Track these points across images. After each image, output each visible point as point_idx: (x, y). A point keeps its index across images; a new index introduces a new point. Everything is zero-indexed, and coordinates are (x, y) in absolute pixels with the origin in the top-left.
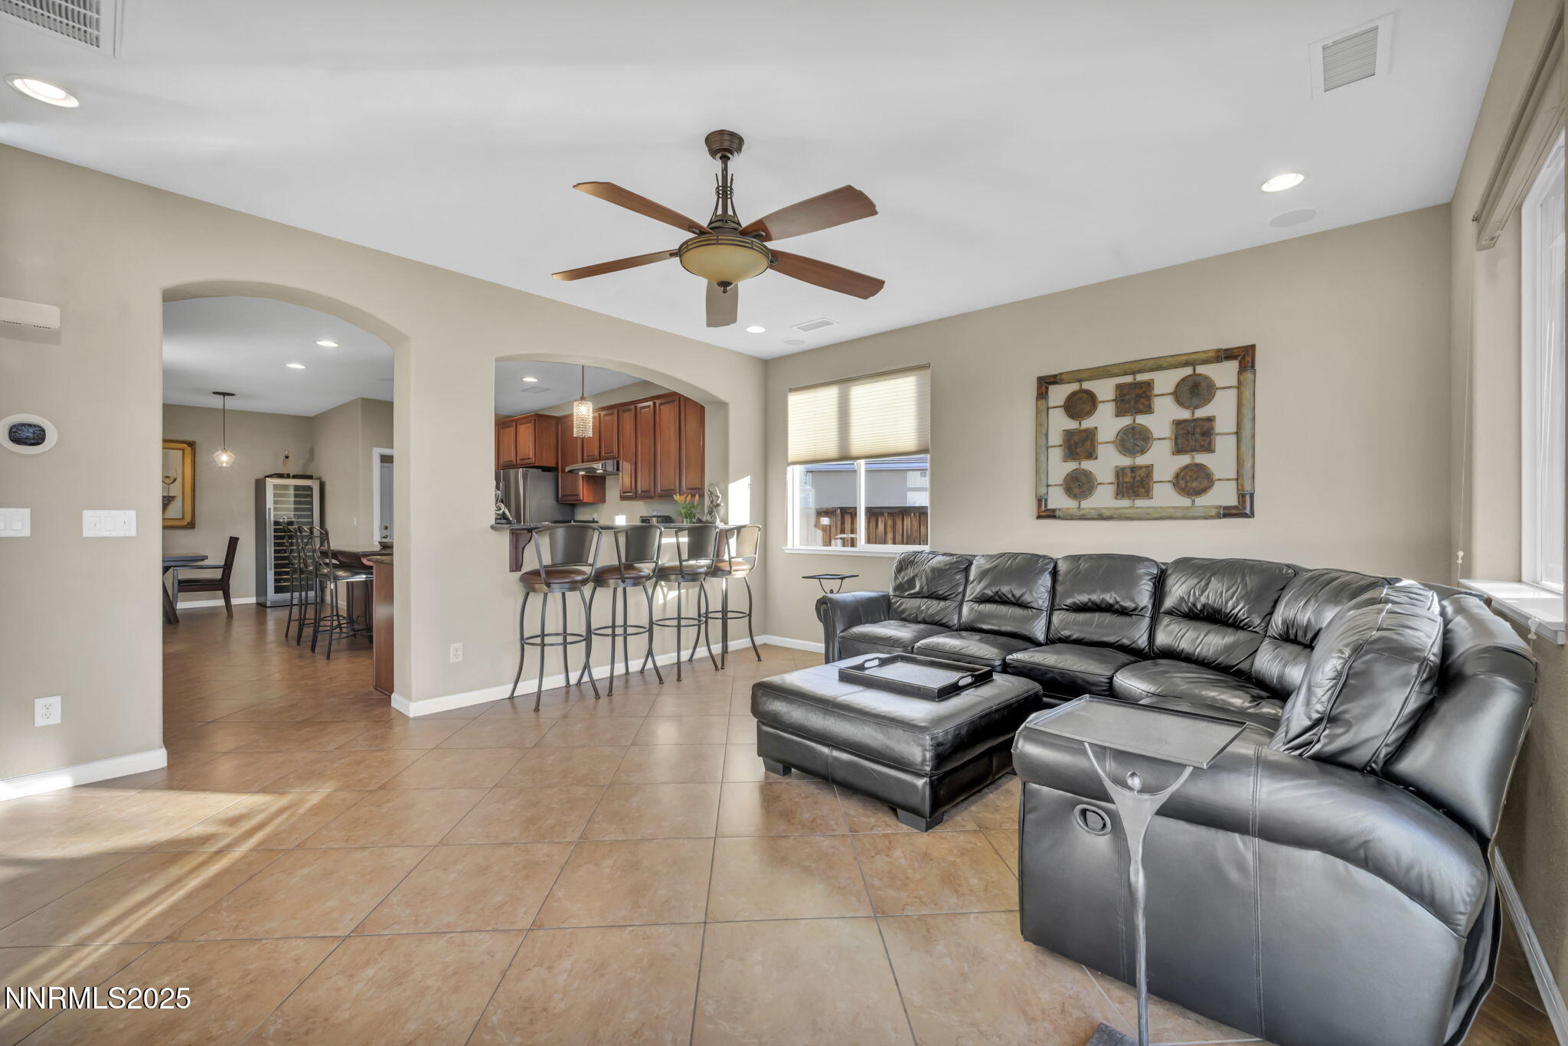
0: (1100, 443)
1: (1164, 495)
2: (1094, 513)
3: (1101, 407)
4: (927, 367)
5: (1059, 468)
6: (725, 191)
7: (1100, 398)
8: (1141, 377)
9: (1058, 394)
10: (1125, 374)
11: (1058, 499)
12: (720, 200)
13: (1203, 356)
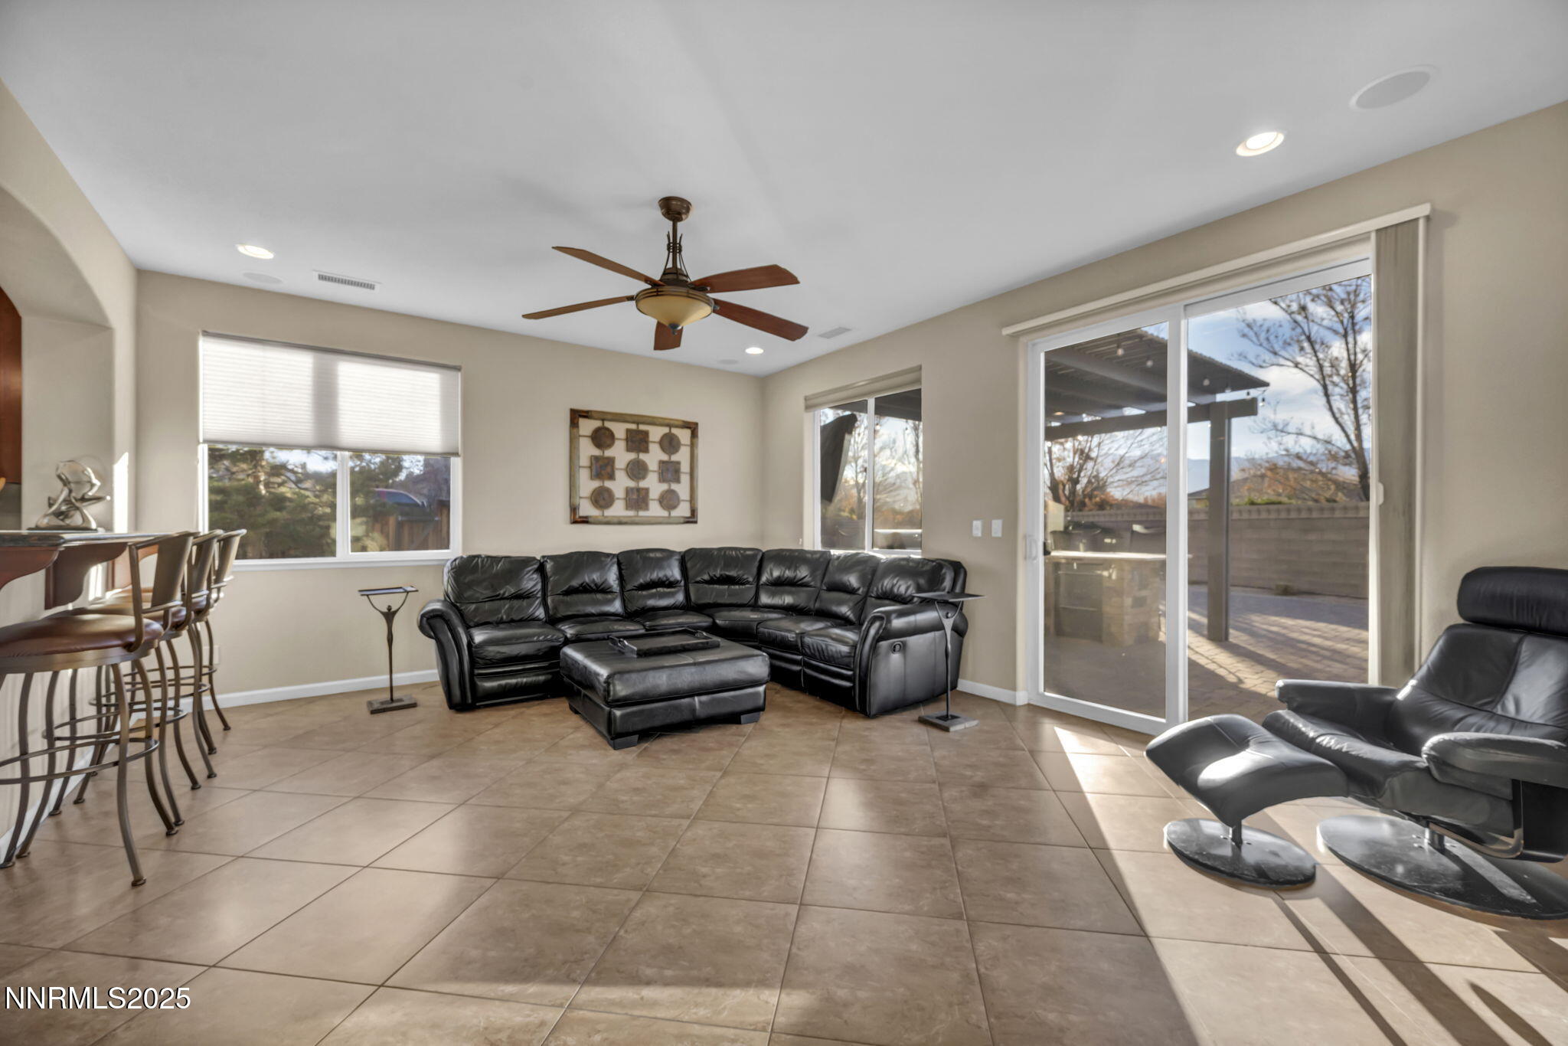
0: (617, 469)
1: (655, 510)
2: (616, 520)
3: (617, 443)
4: (457, 369)
5: (587, 485)
6: (674, 247)
7: (617, 435)
8: (642, 427)
9: (587, 427)
10: (633, 423)
11: (587, 509)
12: (671, 254)
13: (676, 423)
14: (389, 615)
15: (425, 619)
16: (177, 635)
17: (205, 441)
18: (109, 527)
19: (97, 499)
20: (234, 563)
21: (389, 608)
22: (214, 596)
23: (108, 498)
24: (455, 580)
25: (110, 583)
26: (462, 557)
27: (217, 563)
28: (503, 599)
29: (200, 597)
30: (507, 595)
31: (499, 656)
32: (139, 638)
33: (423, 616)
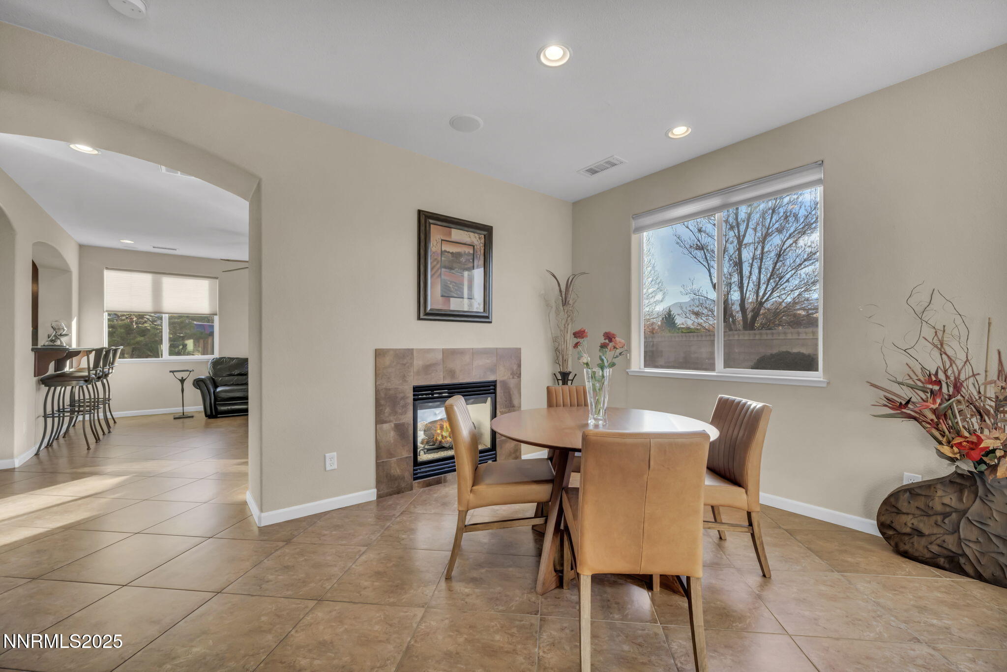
4: (216, 278)
14: (182, 381)
15: (195, 382)
16: (98, 381)
17: (107, 311)
18: (70, 346)
19: (66, 335)
20: (117, 359)
21: (182, 378)
22: (111, 371)
23: (70, 335)
24: (213, 368)
25: (71, 367)
26: (217, 358)
27: (111, 360)
28: (234, 375)
29: (106, 370)
30: (236, 374)
31: (226, 397)
32: (89, 378)
33: (194, 380)
